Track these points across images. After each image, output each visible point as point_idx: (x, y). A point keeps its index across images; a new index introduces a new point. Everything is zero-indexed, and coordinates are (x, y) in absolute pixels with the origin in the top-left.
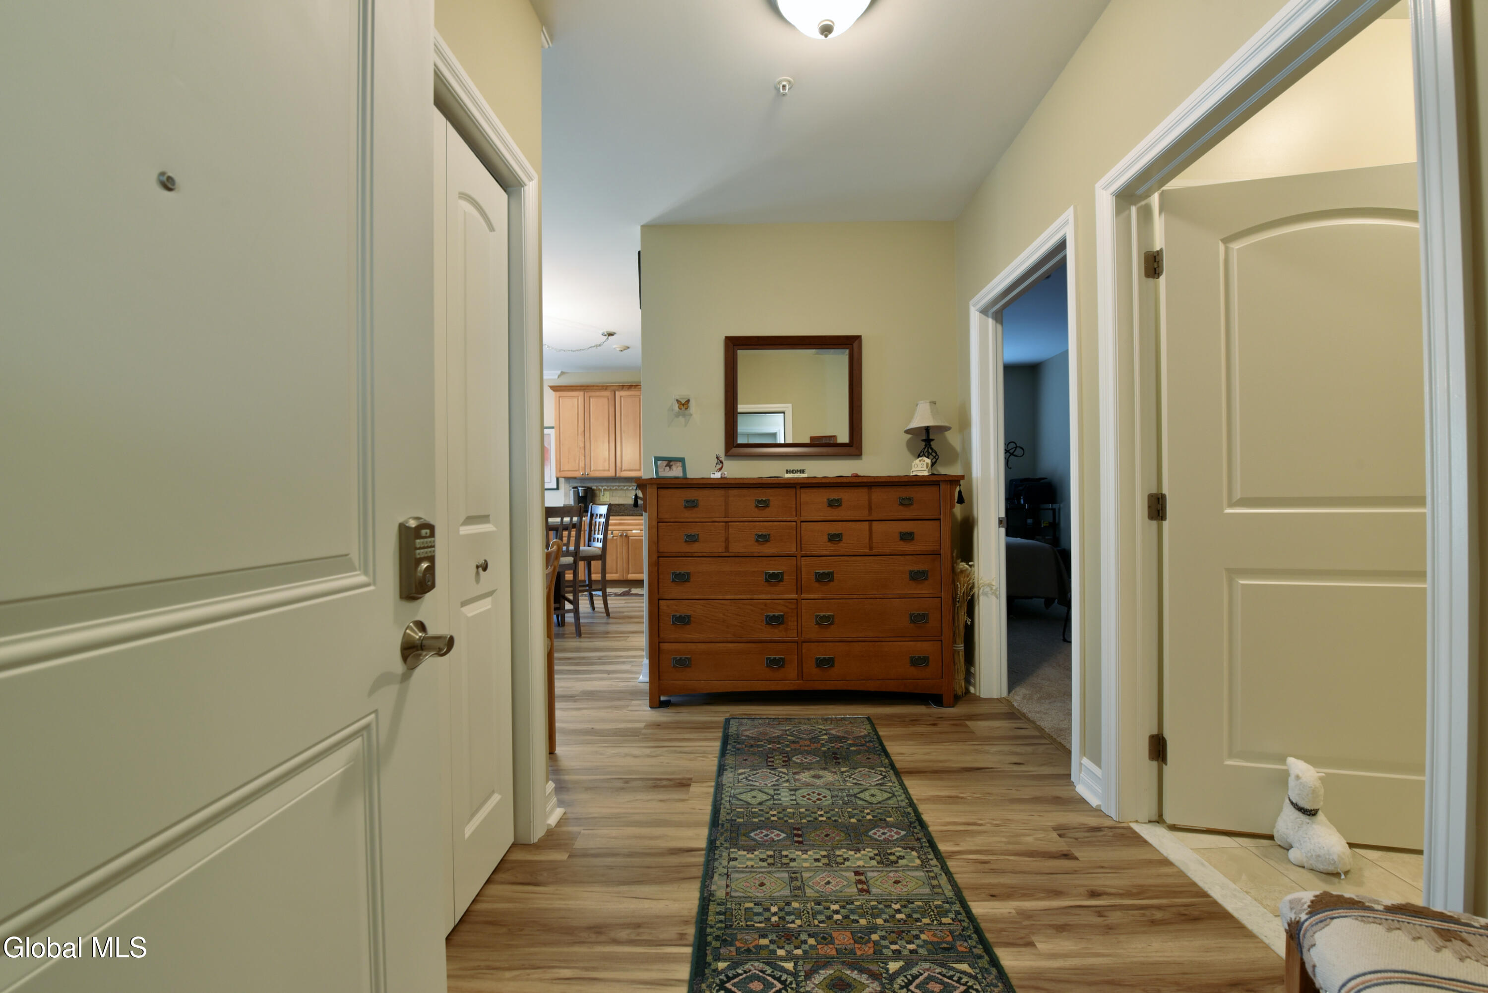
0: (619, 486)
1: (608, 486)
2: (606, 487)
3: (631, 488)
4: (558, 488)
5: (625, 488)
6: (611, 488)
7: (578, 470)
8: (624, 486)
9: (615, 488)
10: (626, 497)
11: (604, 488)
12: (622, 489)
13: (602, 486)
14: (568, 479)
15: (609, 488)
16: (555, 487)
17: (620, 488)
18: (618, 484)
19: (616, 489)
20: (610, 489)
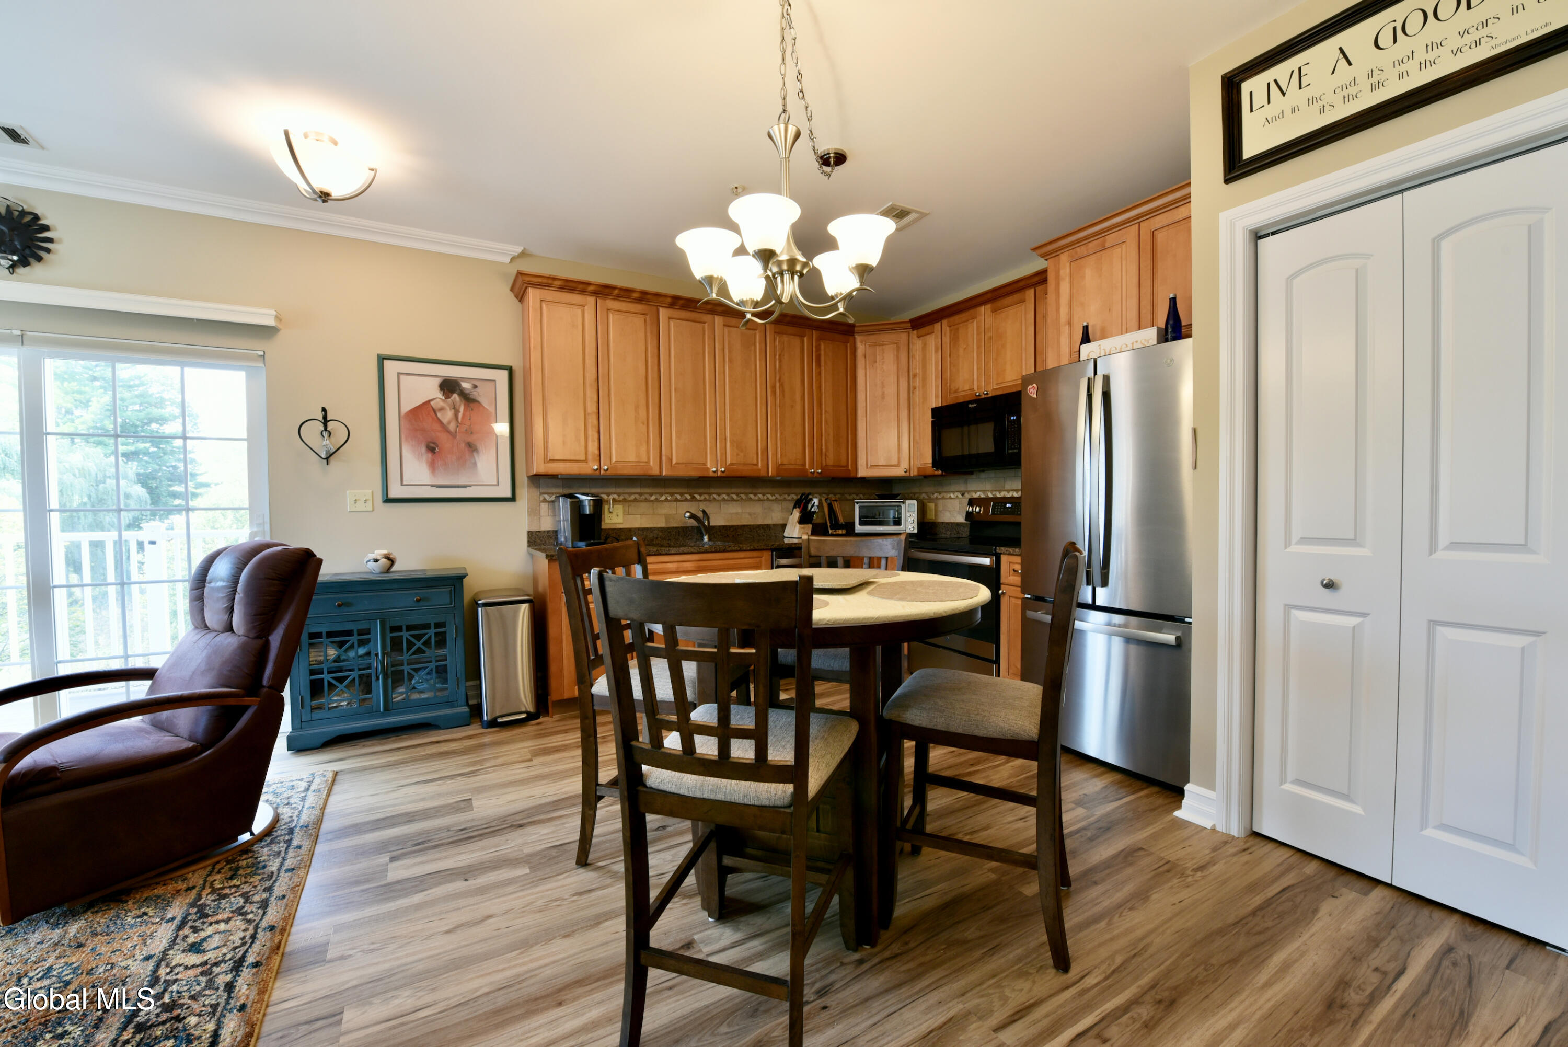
0: (641, 494)
1: (619, 495)
2: (616, 496)
3: (663, 498)
4: (513, 499)
5: (653, 498)
6: (627, 496)
7: (586, 461)
8: (651, 495)
9: (633, 497)
10: (653, 514)
11: (611, 497)
12: (646, 500)
13: (608, 495)
14: (537, 479)
15: (621, 498)
16: (508, 494)
17: (643, 497)
18: (638, 490)
19: (635, 500)
20: (625, 500)
